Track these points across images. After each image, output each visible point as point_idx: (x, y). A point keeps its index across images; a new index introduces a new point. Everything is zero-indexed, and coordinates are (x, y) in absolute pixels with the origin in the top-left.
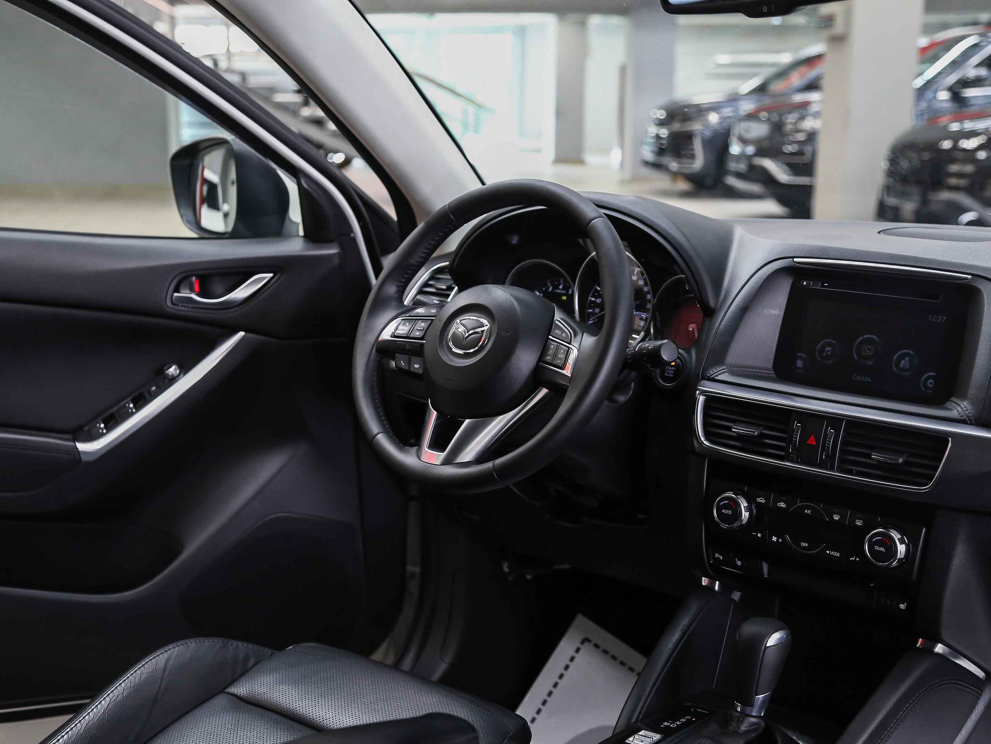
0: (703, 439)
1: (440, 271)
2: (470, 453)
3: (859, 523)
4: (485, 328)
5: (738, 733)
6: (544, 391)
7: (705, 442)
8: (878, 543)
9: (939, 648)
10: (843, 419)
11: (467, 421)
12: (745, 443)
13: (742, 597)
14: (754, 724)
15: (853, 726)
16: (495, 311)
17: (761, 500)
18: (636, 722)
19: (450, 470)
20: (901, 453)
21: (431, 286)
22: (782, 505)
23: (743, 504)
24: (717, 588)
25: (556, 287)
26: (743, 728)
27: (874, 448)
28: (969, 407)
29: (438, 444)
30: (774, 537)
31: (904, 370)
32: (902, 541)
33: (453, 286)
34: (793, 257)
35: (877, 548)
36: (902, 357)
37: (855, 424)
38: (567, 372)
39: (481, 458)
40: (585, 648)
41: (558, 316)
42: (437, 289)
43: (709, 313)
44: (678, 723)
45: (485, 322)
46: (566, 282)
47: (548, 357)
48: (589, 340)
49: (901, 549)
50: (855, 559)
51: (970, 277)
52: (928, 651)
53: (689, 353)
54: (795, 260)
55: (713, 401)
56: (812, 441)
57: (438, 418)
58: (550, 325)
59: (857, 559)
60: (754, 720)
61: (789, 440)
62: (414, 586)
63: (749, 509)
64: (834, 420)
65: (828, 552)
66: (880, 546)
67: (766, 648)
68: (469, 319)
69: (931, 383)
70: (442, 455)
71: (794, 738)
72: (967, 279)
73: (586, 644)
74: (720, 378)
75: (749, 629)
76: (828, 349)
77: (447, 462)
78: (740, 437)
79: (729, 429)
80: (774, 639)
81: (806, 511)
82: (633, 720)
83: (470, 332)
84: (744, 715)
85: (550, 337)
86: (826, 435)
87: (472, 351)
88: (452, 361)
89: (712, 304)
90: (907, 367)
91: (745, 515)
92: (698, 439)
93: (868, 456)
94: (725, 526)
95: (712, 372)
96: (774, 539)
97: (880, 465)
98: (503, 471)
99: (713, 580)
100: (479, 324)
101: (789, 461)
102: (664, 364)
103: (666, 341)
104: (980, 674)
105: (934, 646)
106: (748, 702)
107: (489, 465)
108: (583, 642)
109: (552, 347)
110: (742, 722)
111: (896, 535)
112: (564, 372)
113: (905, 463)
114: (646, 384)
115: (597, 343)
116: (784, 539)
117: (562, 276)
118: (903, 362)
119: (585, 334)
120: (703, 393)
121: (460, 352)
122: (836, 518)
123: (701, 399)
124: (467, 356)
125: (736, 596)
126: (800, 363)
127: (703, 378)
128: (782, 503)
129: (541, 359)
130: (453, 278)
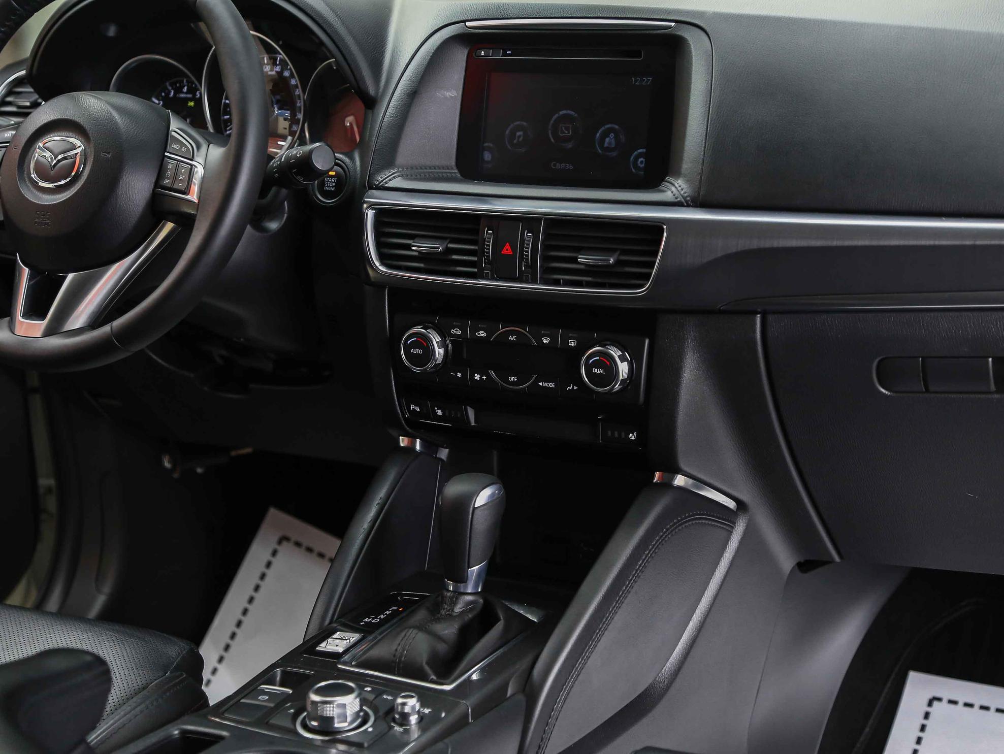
0: (377, 264)
1: (19, 82)
2: (80, 317)
3: (572, 344)
4: (78, 150)
5: (450, 615)
6: (169, 226)
7: (381, 268)
8: (597, 364)
9: (680, 481)
10: (540, 219)
11: (70, 276)
12: (431, 263)
13: (450, 455)
14: (471, 602)
15: (584, 588)
16: (87, 126)
17: (457, 332)
18: (331, 622)
19: (56, 342)
20: (610, 251)
21: (10, 104)
22: (482, 334)
23: (435, 339)
24: (418, 447)
25: (178, 90)
26: (458, 609)
27: (579, 250)
28: (684, 186)
29: (36, 310)
30: (476, 375)
31: (608, 149)
32: (623, 359)
33: (40, 100)
34: (465, 21)
35: (595, 370)
36: (605, 135)
37: (557, 223)
38: (193, 197)
39: (97, 321)
40: (285, 550)
41: (175, 124)
42: (19, 107)
43: (371, 103)
44: (382, 617)
45: (77, 142)
46: (190, 82)
47: (167, 181)
48: (216, 153)
49: (623, 368)
50: (573, 387)
51: (673, 24)
52: (667, 485)
53: (352, 158)
54: (468, 24)
55: (385, 215)
56: (507, 250)
57: (31, 277)
58: (166, 138)
59: (575, 388)
60: (470, 598)
61: (480, 253)
63: (443, 345)
64: (530, 221)
65: (541, 384)
66: (598, 368)
67: (474, 509)
68: (54, 140)
69: (642, 162)
70: (42, 324)
71: (522, 612)
72: (670, 27)
73: (285, 543)
74: (391, 184)
75: (455, 488)
76: (518, 134)
77: (50, 331)
78: (423, 257)
79: (408, 247)
80: (483, 497)
81: (510, 337)
82: (327, 622)
83: (60, 157)
84: (459, 594)
85: (166, 154)
86: (523, 240)
87: (63, 182)
88: (40, 199)
89: (372, 91)
90: (613, 146)
91: (439, 352)
92: (372, 265)
93: (574, 260)
94: (416, 369)
95: (380, 178)
96: (477, 377)
97: (590, 270)
98: (126, 335)
99: (413, 437)
100: (68, 146)
101: (483, 278)
102: (321, 175)
103: (318, 144)
104: (731, 504)
105: (673, 479)
106: (461, 579)
107: (106, 329)
108: (280, 542)
109: (170, 166)
110: (455, 604)
111: (615, 353)
112: (188, 197)
113: (618, 263)
114: (302, 201)
115: (226, 157)
116: (488, 376)
117: (187, 76)
118: (607, 140)
119: (211, 146)
120: (372, 206)
121: (50, 186)
122: (546, 341)
123: (370, 214)
124: (59, 189)
125: (444, 454)
126: (487, 156)
127: (371, 188)
128: (481, 332)
129: (157, 184)
130: (37, 91)
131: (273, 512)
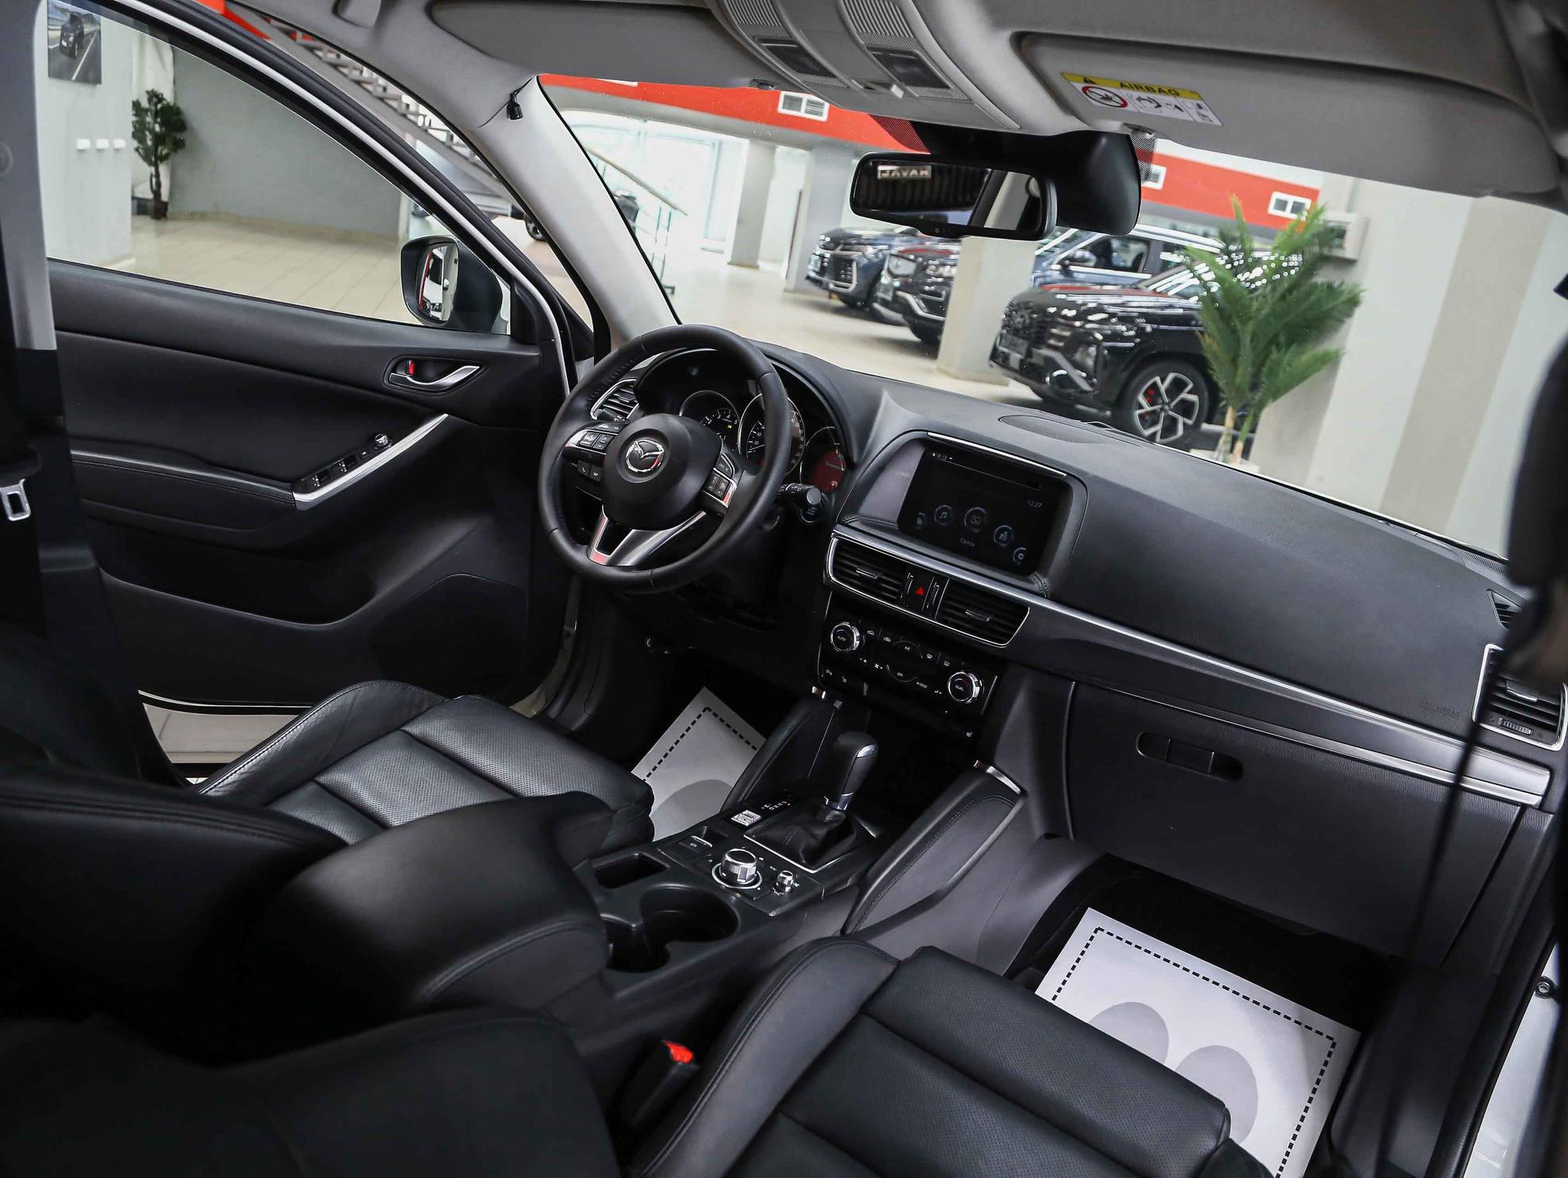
0: (831, 575)
1: (626, 385)
2: (631, 560)
3: (946, 664)
4: (660, 453)
5: (822, 822)
6: (703, 514)
7: (833, 578)
8: (959, 683)
9: (991, 770)
10: (948, 578)
11: (633, 531)
12: (865, 584)
13: (842, 707)
14: (836, 816)
15: (913, 827)
16: (669, 439)
17: (870, 633)
18: (742, 801)
19: (613, 572)
20: (988, 613)
21: (616, 398)
22: (888, 639)
23: (856, 634)
24: (823, 697)
25: (724, 416)
26: (828, 818)
27: (968, 606)
28: (1047, 584)
29: (606, 547)
30: (876, 664)
31: (1001, 541)
32: (978, 684)
33: (636, 401)
34: (928, 431)
35: (957, 687)
36: (1002, 531)
37: (957, 583)
38: (725, 503)
39: (642, 565)
40: (706, 716)
41: (723, 451)
42: (621, 402)
43: (852, 466)
44: (776, 807)
45: (660, 447)
46: (733, 413)
47: (711, 487)
48: (747, 478)
49: (976, 690)
51: (1065, 475)
52: (982, 771)
53: (830, 498)
54: (929, 433)
55: (844, 546)
56: (920, 591)
57: (608, 524)
58: (715, 461)
59: (940, 693)
60: (837, 813)
61: (902, 588)
62: (568, 644)
63: (860, 638)
64: (941, 578)
65: (918, 683)
66: (960, 686)
67: (857, 758)
68: (647, 442)
69: (1021, 556)
70: (609, 557)
71: (867, 828)
72: (1062, 476)
73: (707, 711)
74: (853, 525)
75: (844, 741)
76: (944, 513)
77: (611, 564)
78: (861, 578)
79: (854, 570)
80: (864, 751)
81: (906, 648)
82: (740, 800)
83: (647, 454)
84: (831, 808)
85: (715, 469)
86: (932, 588)
87: (645, 471)
88: (626, 476)
89: (855, 459)
90: (1005, 540)
91: (856, 643)
92: (827, 575)
93: (963, 612)
94: (838, 650)
95: (848, 519)
96: (877, 666)
97: (970, 620)
98: (659, 580)
99: (821, 690)
100: (654, 448)
101: (899, 605)
102: (807, 505)
103: (812, 486)
104: (1017, 790)
105: (987, 768)
106: (835, 799)
107: (647, 573)
108: (704, 711)
109: (715, 478)
110: (827, 814)
111: (974, 680)
112: (723, 502)
113: (991, 621)
114: (790, 518)
115: (755, 482)
116: (885, 668)
117: (731, 408)
118: (1002, 535)
119: (745, 471)
120: (837, 535)
121: (636, 470)
122: (929, 657)
123: (835, 541)
124: (640, 474)
125: (838, 704)
126: (919, 521)
127: (839, 523)
129: (704, 487)
130: (635, 394)
131: (705, 689)
